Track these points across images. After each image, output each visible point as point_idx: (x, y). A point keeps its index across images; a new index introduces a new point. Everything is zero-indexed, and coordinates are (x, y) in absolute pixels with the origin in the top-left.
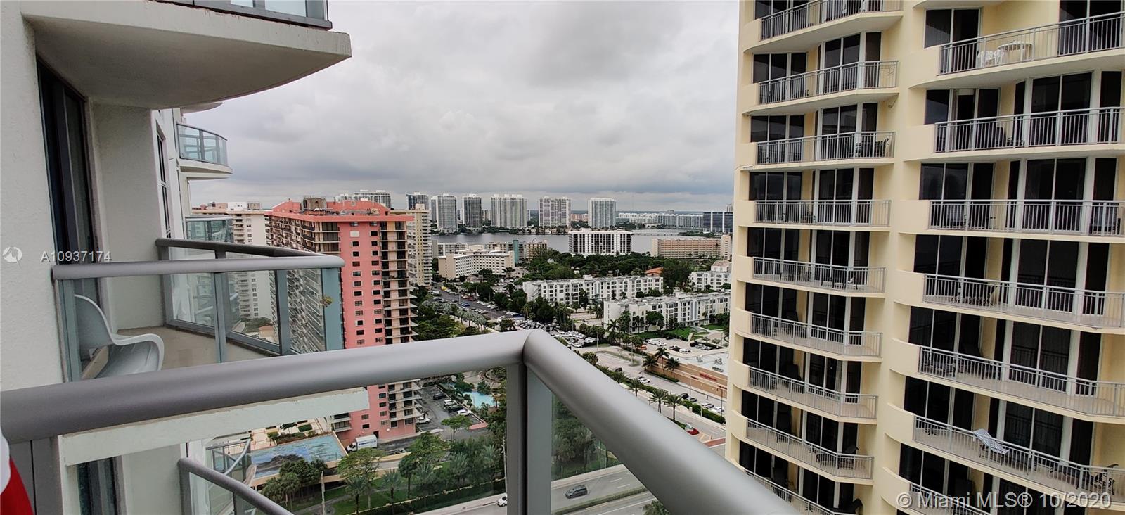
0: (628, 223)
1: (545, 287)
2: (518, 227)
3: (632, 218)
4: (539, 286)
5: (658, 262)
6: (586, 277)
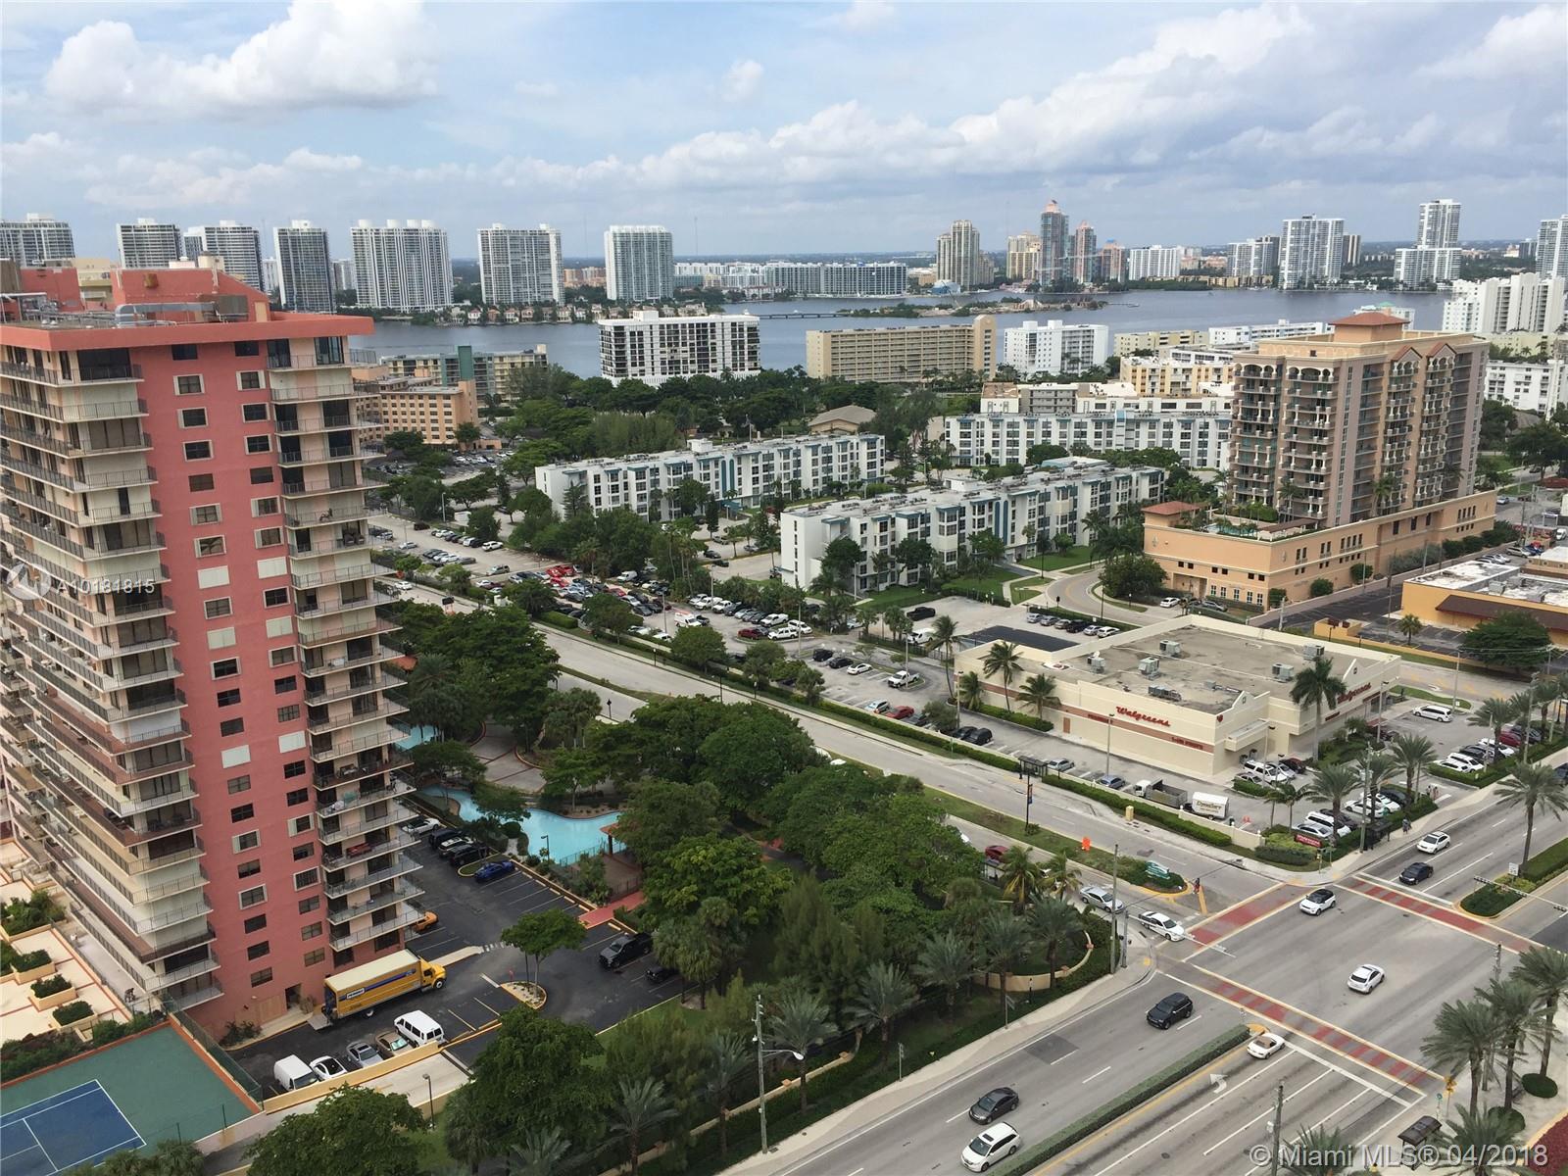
0: (703, 289)
1: (597, 479)
2: (429, 307)
3: (709, 274)
4: (583, 475)
5: (837, 394)
6: (697, 445)
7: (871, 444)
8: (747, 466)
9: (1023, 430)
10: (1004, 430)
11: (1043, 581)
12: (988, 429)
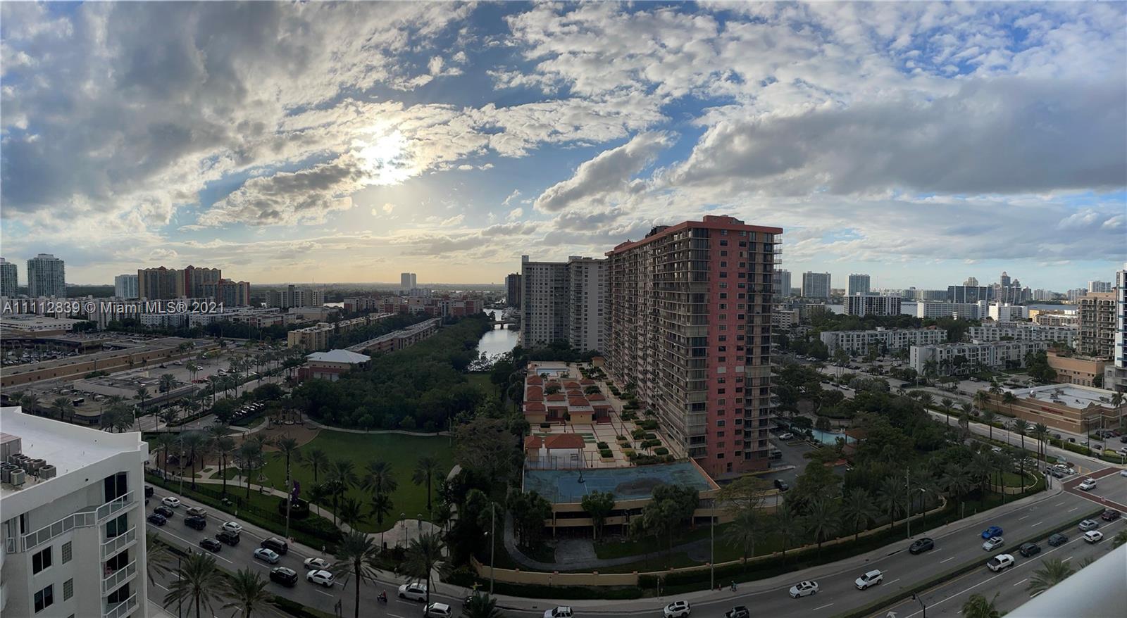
1: (842, 337)
4: (837, 335)
6: (879, 329)
7: (942, 333)
8: (897, 337)
9: (998, 333)
10: (991, 332)
11: (1008, 377)
12: (985, 332)
